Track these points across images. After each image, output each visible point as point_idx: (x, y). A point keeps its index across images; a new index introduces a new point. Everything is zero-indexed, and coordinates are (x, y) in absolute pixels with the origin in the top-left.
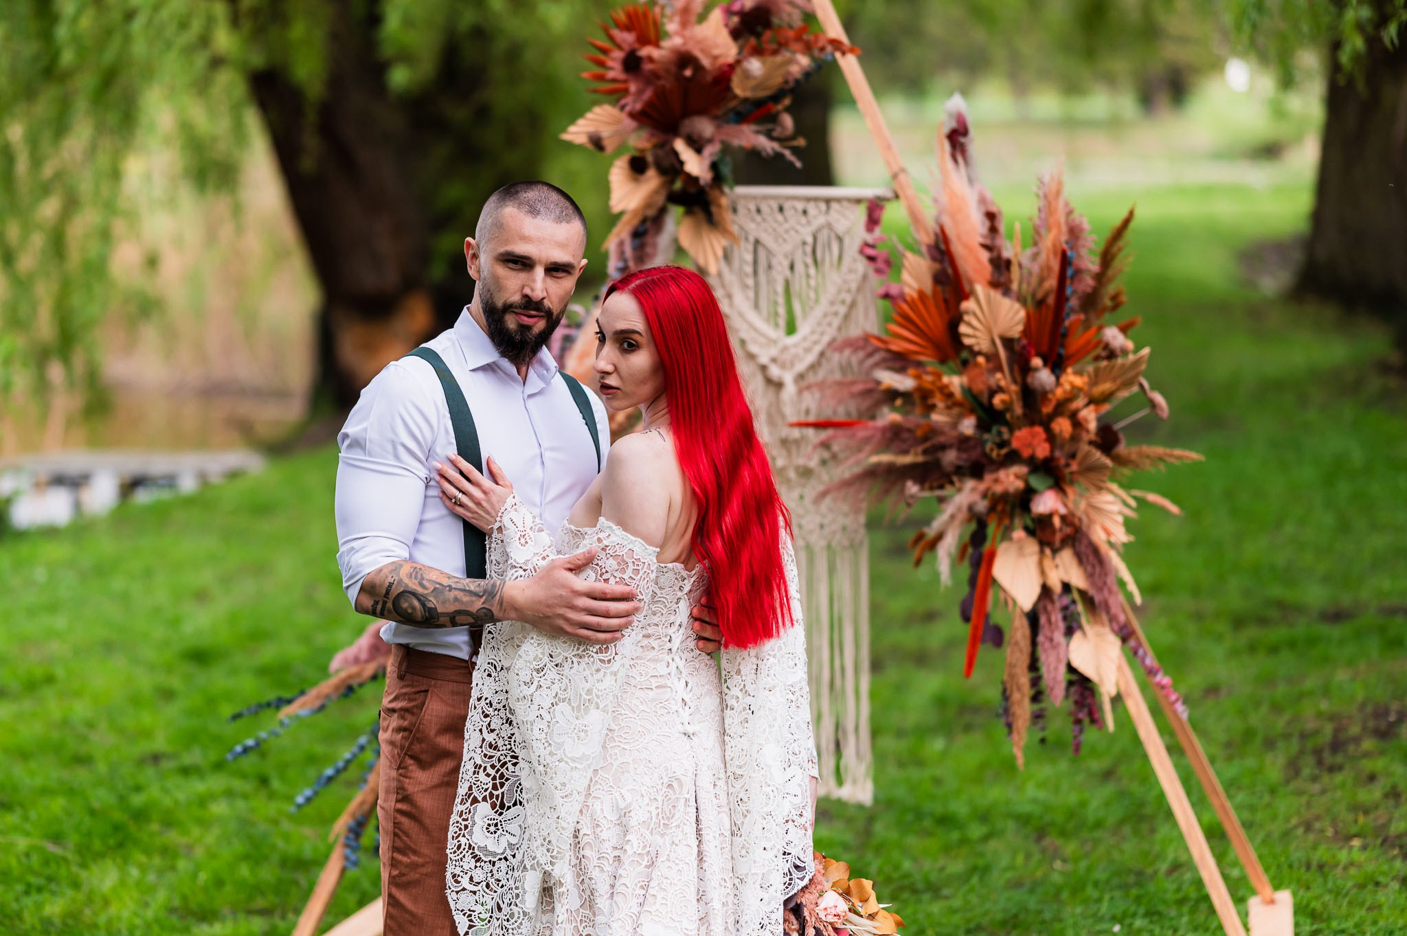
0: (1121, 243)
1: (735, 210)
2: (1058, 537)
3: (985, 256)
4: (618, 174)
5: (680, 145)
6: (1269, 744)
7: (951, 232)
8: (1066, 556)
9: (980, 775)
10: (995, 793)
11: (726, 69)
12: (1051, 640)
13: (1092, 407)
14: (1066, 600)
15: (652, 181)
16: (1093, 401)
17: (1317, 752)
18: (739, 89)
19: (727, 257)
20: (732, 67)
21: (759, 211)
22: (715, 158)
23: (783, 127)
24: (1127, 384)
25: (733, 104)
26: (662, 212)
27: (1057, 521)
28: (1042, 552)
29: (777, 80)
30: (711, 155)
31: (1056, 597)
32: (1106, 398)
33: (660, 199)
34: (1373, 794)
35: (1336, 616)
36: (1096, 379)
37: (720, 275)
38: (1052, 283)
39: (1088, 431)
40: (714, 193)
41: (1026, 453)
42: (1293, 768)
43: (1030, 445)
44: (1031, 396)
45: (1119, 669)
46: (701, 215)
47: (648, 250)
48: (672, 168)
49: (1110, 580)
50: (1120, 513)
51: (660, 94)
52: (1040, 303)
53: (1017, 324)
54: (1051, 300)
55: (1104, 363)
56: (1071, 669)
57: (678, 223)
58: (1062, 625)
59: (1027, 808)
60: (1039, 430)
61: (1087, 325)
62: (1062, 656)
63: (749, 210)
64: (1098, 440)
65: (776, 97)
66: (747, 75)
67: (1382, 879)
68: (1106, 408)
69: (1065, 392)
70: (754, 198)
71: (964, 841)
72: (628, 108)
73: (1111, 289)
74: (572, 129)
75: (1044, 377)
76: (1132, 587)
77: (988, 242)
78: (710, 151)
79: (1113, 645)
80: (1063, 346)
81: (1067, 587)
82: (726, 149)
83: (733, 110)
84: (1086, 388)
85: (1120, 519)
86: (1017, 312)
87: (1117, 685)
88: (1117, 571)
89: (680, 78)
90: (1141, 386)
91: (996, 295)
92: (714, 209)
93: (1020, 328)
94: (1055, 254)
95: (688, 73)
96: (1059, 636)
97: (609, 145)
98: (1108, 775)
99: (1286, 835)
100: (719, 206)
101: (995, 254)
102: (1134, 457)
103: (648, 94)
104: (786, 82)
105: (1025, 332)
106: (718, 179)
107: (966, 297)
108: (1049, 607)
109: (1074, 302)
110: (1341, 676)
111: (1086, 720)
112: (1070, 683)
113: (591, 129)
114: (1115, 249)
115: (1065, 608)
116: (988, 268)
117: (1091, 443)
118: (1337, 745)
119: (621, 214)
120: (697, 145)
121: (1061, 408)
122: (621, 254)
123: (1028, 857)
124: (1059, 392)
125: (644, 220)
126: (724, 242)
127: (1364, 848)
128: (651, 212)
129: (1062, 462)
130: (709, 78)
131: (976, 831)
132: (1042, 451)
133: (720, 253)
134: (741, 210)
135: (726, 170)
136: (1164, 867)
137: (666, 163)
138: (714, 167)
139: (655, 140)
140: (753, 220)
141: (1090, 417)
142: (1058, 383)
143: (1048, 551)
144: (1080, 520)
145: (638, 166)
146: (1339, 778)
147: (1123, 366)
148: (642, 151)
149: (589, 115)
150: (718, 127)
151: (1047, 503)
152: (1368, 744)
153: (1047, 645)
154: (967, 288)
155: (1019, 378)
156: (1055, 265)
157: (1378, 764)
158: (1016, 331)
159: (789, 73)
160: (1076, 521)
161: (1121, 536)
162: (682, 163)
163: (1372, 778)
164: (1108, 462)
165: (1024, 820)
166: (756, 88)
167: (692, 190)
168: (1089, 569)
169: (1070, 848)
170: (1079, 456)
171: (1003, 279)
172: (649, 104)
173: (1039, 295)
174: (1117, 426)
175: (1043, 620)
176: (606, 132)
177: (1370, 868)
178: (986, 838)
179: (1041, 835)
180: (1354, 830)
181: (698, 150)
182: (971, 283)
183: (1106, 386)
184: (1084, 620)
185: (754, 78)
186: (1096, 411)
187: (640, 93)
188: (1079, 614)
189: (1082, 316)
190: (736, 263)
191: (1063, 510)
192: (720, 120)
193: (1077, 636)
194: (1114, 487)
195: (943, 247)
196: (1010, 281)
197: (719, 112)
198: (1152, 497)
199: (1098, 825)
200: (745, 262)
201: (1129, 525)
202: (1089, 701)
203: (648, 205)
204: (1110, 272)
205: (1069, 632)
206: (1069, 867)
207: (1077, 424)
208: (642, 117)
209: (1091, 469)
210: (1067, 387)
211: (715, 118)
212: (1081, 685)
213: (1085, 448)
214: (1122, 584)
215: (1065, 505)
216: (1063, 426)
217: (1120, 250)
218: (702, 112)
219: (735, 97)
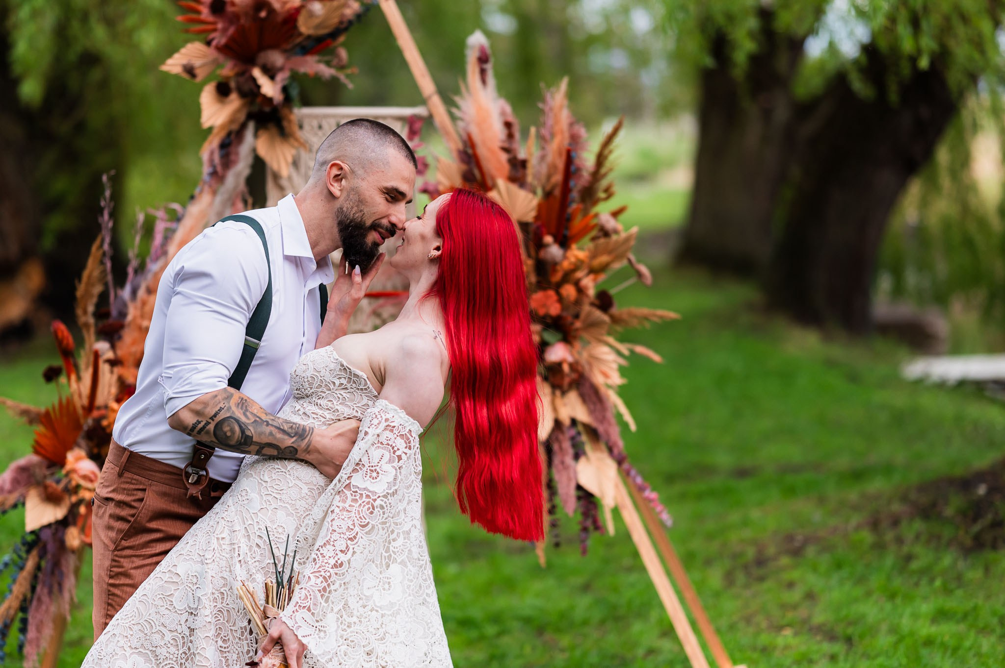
0: (611, 147)
1: (301, 127)
2: (566, 381)
3: (504, 157)
4: (207, 98)
5: (257, 73)
6: (708, 562)
7: (477, 138)
8: (573, 397)
9: (488, 589)
10: (502, 602)
11: (293, 11)
12: (563, 462)
13: (591, 277)
14: (573, 432)
15: (234, 102)
16: (594, 271)
17: (746, 567)
18: (305, 27)
19: (295, 164)
20: (298, 11)
21: (320, 127)
22: (286, 83)
23: (340, 59)
24: (619, 257)
25: (299, 40)
26: (243, 127)
27: (566, 368)
28: (553, 394)
29: (335, 21)
30: (283, 80)
31: (565, 429)
32: (603, 268)
33: (242, 117)
34: (795, 596)
35: (742, 473)
36: (594, 255)
37: (290, 178)
38: (558, 178)
39: (587, 296)
40: (285, 111)
41: (542, 312)
42: (729, 579)
43: (544, 305)
44: (543, 268)
45: (616, 486)
46: (274, 130)
47: (233, 157)
48: (251, 93)
49: (610, 415)
50: (615, 361)
51: (241, 32)
52: (548, 195)
53: (532, 210)
54: (557, 192)
55: (602, 241)
56: (579, 488)
57: (256, 135)
58: (571, 452)
59: (527, 612)
60: (551, 293)
61: (586, 212)
62: (572, 475)
63: (312, 127)
64: (597, 302)
65: (335, 34)
66: (311, 15)
67: (815, 657)
68: (602, 277)
69: (571, 263)
70: (316, 117)
71: (482, 638)
72: (214, 43)
73: (604, 183)
74: (170, 61)
75: (554, 251)
76: (628, 417)
77: (506, 145)
78: (281, 77)
79: (610, 467)
80: (567, 228)
81: (574, 422)
82: (295, 77)
83: (299, 44)
84: (587, 260)
85: (615, 366)
86: (531, 201)
87: (615, 498)
88: (615, 406)
89: (256, 19)
90: (630, 261)
91: (514, 188)
92: (285, 124)
93: (533, 214)
94: (560, 154)
95: (263, 14)
96: (569, 460)
97: (201, 74)
98: (586, 588)
99: (732, 627)
100: (290, 121)
101: (511, 156)
102: (625, 317)
103: (231, 31)
104: (341, 22)
105: (537, 218)
106: (288, 99)
107: (488, 189)
108: (561, 437)
109: (575, 194)
110: (755, 514)
111: (591, 528)
112: (579, 498)
113: (184, 61)
114: (606, 152)
115: (573, 439)
116: (506, 167)
117: (592, 304)
118: (761, 561)
119: (210, 129)
120: (270, 73)
121: (567, 277)
122: (211, 160)
123: (534, 648)
124: (566, 265)
125: (229, 134)
126: (294, 152)
127: (796, 634)
128: (235, 127)
129: (570, 319)
130: (280, 19)
131: (491, 630)
132: (554, 309)
133: (290, 159)
134: (306, 127)
135: (294, 92)
136: (640, 652)
137: (247, 87)
138: (285, 90)
139: (236, 70)
140: (316, 134)
141: (590, 285)
142: (565, 257)
143: (558, 393)
144: (583, 367)
145: (223, 91)
146: (766, 585)
147: (617, 242)
148: (228, 78)
149: (183, 51)
150: (288, 59)
151: (558, 353)
152: (785, 560)
153: (560, 467)
154: (489, 183)
155: (533, 252)
156: (561, 164)
157: (795, 575)
158: (530, 217)
159: (343, 15)
160: (580, 368)
161: (617, 379)
162: (259, 87)
163: (791, 585)
164: (606, 318)
165: (527, 621)
166: (318, 26)
167: (267, 109)
168: (592, 407)
169: (565, 641)
170: (583, 315)
171: (519, 174)
172: (232, 39)
173: (548, 188)
174: (613, 291)
175: (556, 447)
176: (197, 63)
177: (803, 648)
178: (500, 634)
179: (540, 631)
180: (784, 622)
181: (272, 77)
182: (493, 179)
183: (604, 259)
184: (588, 448)
185: (317, 17)
186: (595, 280)
187: (225, 30)
188: (583, 443)
189: (581, 206)
190: (303, 169)
191: (570, 359)
192: (288, 53)
193: (583, 460)
194: (611, 340)
195: (470, 151)
196: (524, 176)
197: (289, 46)
198: (640, 349)
199: (585, 623)
200: (309, 168)
201: (622, 371)
202: (593, 512)
203: (232, 121)
204: (603, 170)
205: (577, 457)
206: (567, 655)
207: (581, 291)
208: (226, 50)
209: (592, 325)
210: (573, 259)
211: (285, 51)
212: (587, 498)
213: (586, 308)
214: (619, 416)
215: (572, 355)
216: (569, 291)
217: (611, 152)
218: (274, 46)
219: (300, 34)
